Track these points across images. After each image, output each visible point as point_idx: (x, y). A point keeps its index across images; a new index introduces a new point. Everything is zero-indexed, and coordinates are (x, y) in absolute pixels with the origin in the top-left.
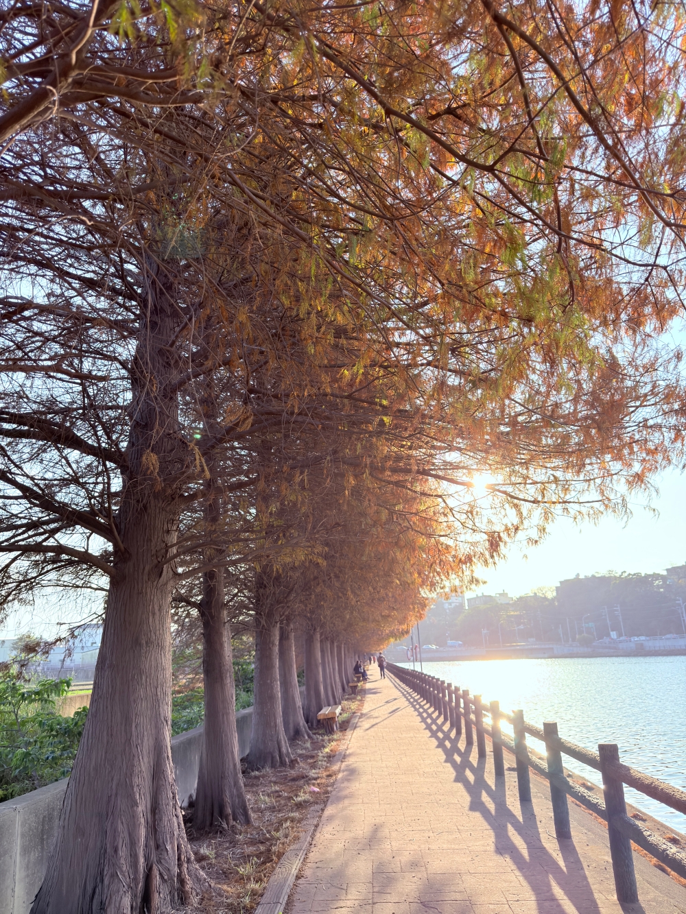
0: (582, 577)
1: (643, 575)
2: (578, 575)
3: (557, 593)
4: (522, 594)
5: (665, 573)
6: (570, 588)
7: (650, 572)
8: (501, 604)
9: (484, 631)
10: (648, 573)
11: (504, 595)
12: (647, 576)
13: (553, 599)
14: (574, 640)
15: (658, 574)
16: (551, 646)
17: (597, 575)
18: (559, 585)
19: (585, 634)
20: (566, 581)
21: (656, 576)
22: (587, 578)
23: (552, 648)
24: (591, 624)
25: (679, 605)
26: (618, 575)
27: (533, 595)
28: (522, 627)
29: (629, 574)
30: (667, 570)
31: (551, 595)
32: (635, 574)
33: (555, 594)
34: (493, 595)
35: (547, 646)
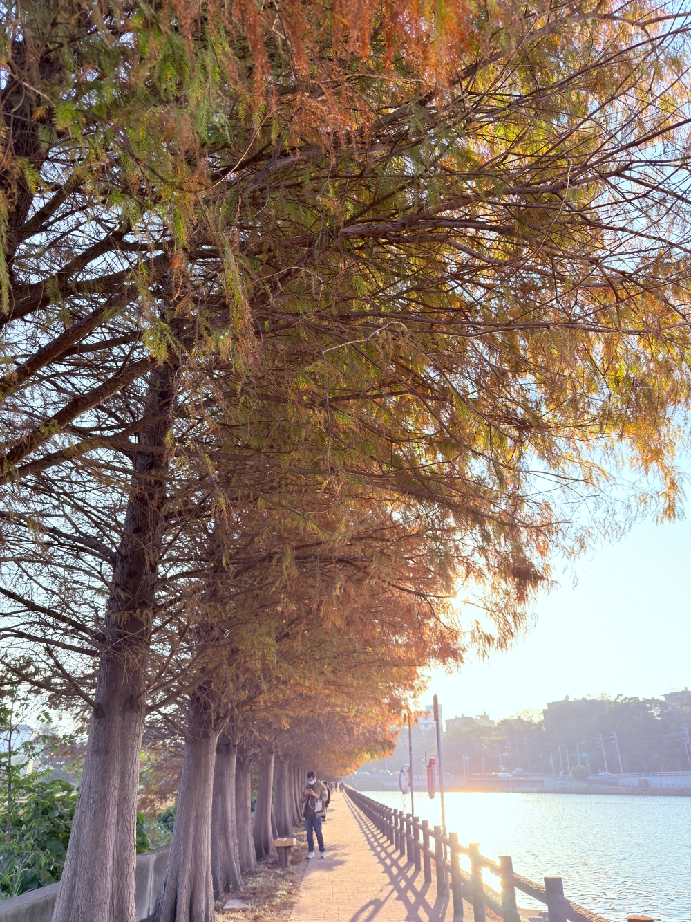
0: (571, 699)
1: (641, 700)
2: (567, 697)
3: (544, 716)
4: (507, 717)
5: (663, 699)
6: (559, 712)
7: (649, 697)
8: (484, 727)
9: (465, 758)
10: (647, 698)
11: (485, 717)
12: (645, 701)
13: (540, 723)
14: (566, 773)
15: (658, 700)
16: (541, 778)
17: (588, 698)
18: (546, 708)
19: (579, 765)
20: (554, 703)
21: (654, 702)
22: (577, 701)
23: (542, 781)
24: (585, 755)
25: (684, 736)
26: (612, 699)
27: (516, 718)
28: (506, 754)
29: (626, 698)
30: (665, 696)
31: (538, 718)
32: (632, 699)
33: (542, 717)
34: (474, 717)
35: (536, 778)
